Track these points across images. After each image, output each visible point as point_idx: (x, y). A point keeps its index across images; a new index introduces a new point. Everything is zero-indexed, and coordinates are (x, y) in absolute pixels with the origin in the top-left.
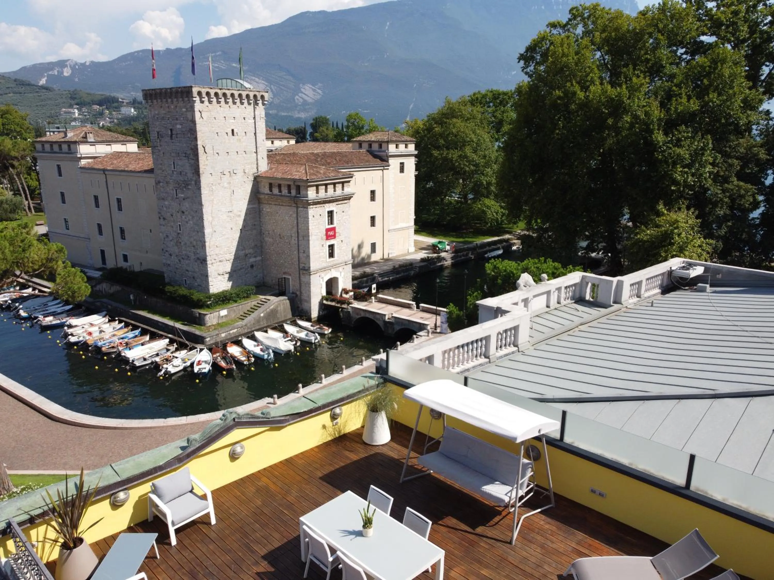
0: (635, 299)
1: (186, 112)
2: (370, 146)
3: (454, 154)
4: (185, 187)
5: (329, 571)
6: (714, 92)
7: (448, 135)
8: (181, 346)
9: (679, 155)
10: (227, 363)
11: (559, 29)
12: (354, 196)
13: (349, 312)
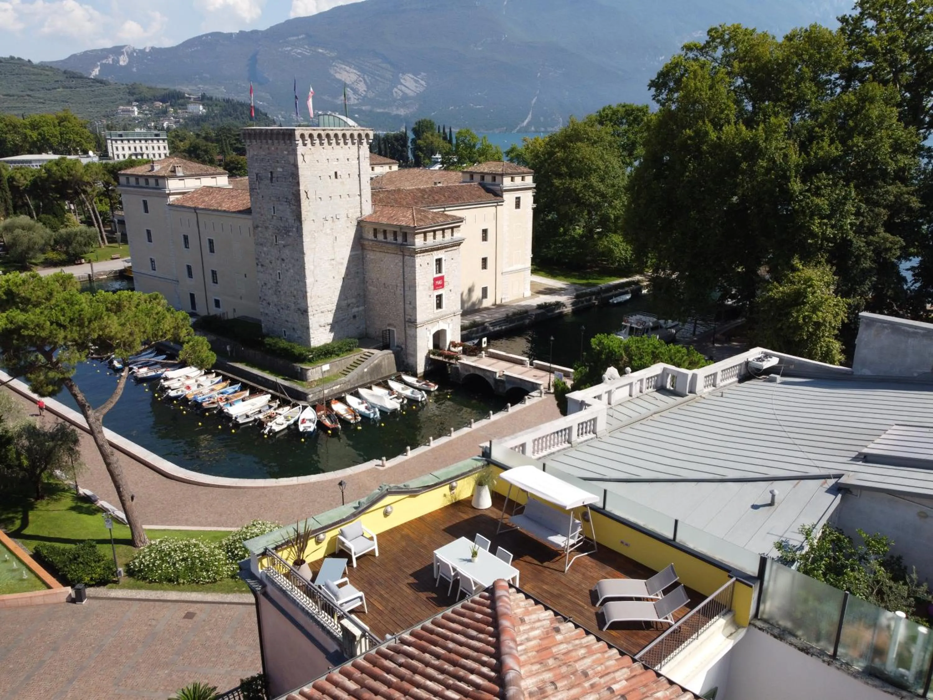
0: (711, 388)
1: (288, 154)
2: (483, 178)
3: (578, 184)
4: (286, 234)
5: (451, 581)
6: (859, 135)
7: (572, 160)
8: (284, 403)
9: (817, 205)
10: (332, 422)
11: (695, 53)
12: (464, 242)
13: (457, 368)
